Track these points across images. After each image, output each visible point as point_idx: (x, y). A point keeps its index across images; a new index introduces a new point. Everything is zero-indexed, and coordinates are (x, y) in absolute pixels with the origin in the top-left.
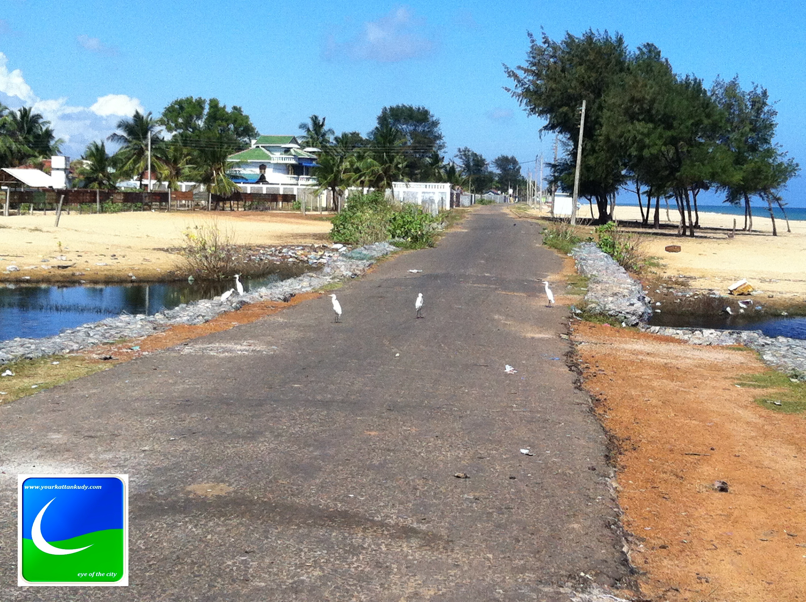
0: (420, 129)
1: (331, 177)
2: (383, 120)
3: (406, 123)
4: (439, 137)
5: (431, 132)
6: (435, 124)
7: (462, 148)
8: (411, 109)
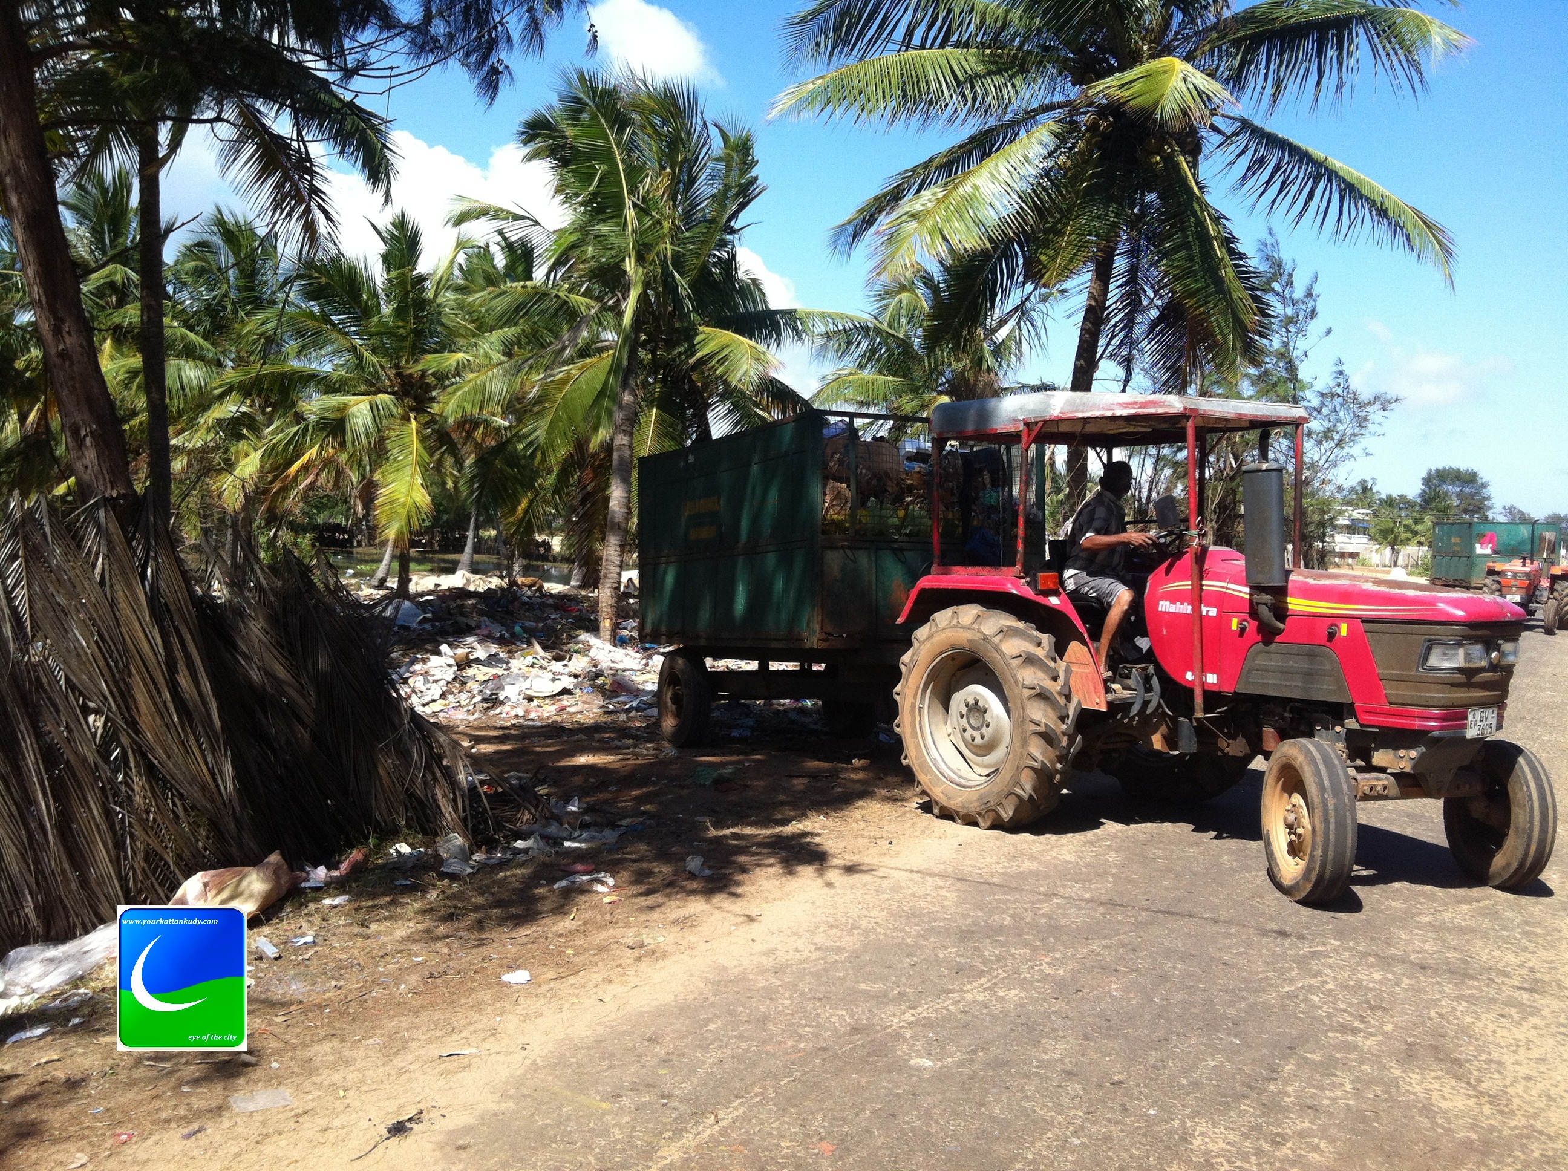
0: (1467, 490)
1: (1391, 538)
2: (1427, 481)
3: (1453, 483)
4: (1488, 499)
5: (1479, 493)
6: (1484, 486)
7: (1508, 505)
8: (1458, 471)
